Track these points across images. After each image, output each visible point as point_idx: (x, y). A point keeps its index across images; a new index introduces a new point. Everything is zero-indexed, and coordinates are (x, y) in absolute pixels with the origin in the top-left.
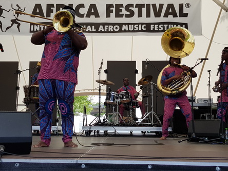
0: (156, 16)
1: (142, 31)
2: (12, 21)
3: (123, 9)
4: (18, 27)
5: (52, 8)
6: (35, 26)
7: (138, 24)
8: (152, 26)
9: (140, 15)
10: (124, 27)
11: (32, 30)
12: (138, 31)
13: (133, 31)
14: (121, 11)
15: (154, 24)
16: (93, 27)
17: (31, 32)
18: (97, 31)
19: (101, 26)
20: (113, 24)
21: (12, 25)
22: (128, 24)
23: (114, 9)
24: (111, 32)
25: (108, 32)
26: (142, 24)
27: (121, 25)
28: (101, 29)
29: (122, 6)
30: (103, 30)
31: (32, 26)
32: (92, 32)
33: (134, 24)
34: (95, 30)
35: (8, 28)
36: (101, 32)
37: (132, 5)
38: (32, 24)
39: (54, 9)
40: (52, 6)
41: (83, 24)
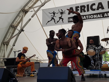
2: (59, 18)
4: (62, 20)
5: (78, 9)
6: (71, 19)
11: (69, 21)
16: (101, 15)
17: (69, 22)
18: (103, 17)
19: (106, 14)
21: (60, 20)
28: (106, 15)
30: (107, 16)
31: (69, 19)
32: (101, 18)
34: (102, 16)
35: (58, 22)
36: (106, 17)
38: (69, 18)
39: (79, 9)
40: (78, 7)
41: (95, 14)
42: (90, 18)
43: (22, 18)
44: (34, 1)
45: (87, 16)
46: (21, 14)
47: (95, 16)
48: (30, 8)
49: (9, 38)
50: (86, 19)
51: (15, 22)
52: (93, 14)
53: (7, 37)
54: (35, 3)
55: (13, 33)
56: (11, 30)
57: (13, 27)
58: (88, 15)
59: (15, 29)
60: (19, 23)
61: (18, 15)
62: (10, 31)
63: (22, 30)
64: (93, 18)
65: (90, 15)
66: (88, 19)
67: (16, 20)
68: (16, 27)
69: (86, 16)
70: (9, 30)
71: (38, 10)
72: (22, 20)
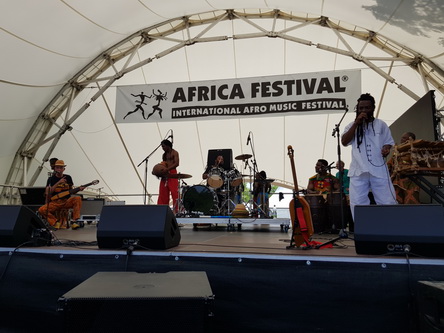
0: (308, 93)
1: (292, 110)
2: (153, 107)
3: (271, 87)
4: (160, 113)
5: (194, 92)
6: (177, 111)
7: (288, 103)
8: (303, 104)
9: (290, 92)
10: (272, 108)
12: (288, 111)
13: (282, 111)
14: (268, 89)
15: (306, 101)
16: (238, 109)
17: (173, 117)
18: (242, 114)
19: (246, 108)
20: (260, 105)
21: (154, 111)
22: (276, 104)
23: (260, 88)
24: (257, 113)
25: (254, 113)
26: (292, 102)
27: (268, 105)
28: (246, 110)
29: (269, 84)
30: (248, 112)
32: (237, 114)
33: (283, 103)
34: (240, 112)
35: (150, 115)
36: (247, 114)
37: (280, 83)
38: (173, 109)
39: (196, 92)
40: (194, 89)
41: (227, 106)
42: (217, 114)
43: (69, 101)
44: (99, 67)
45: (211, 109)
46: (68, 92)
47: (227, 111)
48: (90, 80)
49: (36, 142)
50: (209, 114)
51: (51, 108)
52: (223, 107)
53: (31, 140)
54: (101, 71)
55: (46, 133)
56: (42, 126)
57: (46, 118)
58: (213, 107)
59: (51, 124)
60: (62, 110)
61: (60, 93)
62: (38, 127)
63: (68, 127)
64: (223, 114)
65: (217, 107)
66: (213, 114)
67: (55, 104)
68: (55, 118)
69: (208, 108)
70: (35, 124)
71: (107, 87)
72: (68, 104)
